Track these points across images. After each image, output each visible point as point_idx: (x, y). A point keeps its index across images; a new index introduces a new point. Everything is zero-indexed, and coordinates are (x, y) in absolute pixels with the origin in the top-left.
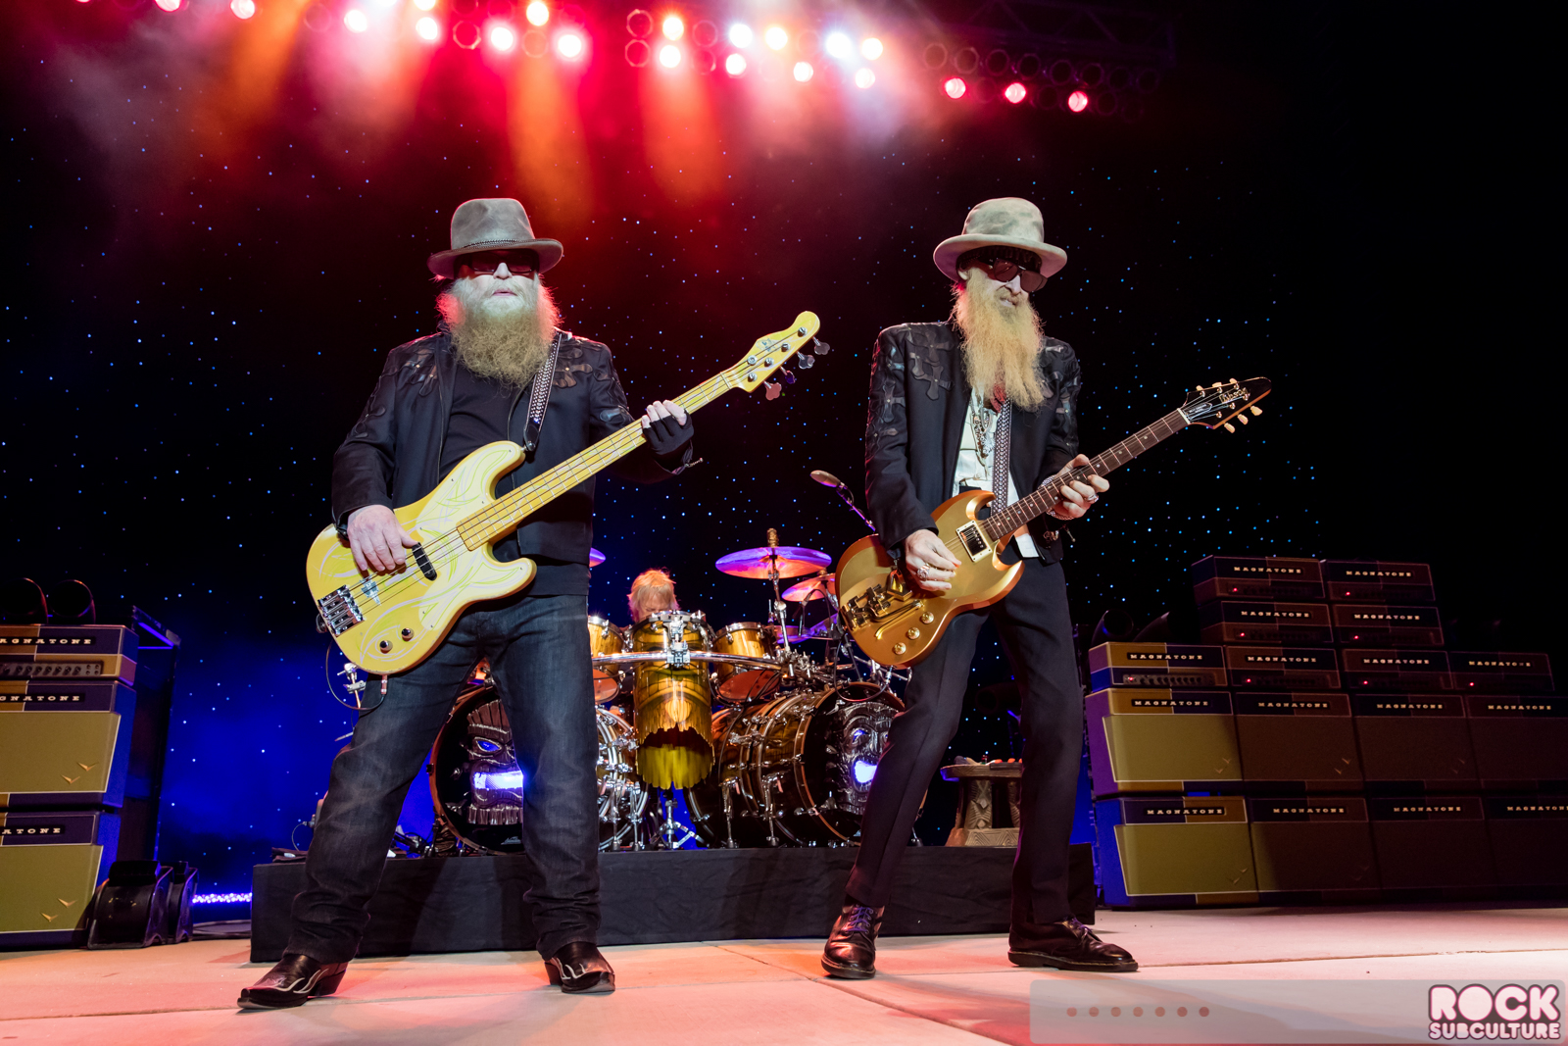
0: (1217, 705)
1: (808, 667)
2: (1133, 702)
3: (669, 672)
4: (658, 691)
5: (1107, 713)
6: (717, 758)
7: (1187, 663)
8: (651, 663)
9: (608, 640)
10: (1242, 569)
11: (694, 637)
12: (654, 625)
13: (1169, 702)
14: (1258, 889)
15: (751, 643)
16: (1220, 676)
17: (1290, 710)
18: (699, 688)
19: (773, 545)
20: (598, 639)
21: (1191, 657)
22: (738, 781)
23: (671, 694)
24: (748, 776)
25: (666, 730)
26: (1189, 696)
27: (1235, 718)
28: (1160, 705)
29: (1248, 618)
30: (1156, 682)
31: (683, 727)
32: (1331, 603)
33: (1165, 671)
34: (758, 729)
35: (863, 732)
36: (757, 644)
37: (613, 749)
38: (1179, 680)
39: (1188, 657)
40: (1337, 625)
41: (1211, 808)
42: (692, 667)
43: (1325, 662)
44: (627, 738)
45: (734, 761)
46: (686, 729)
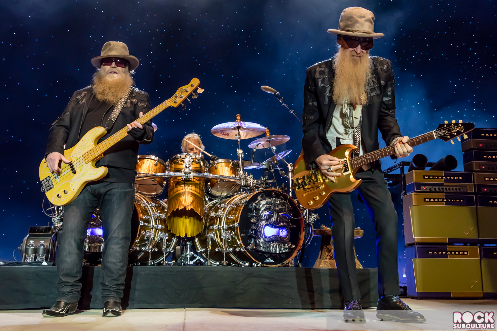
1: (251, 180)
3: (183, 182)
4: (178, 191)
8: (175, 178)
9: (158, 167)
11: (198, 165)
12: (179, 160)
15: (227, 169)
18: (198, 190)
19: (238, 121)
20: (152, 166)
22: (214, 234)
23: (184, 193)
24: (218, 232)
25: (180, 209)
31: (188, 208)
34: (223, 211)
35: (270, 213)
36: (229, 169)
37: (153, 218)
42: (195, 180)
44: (160, 213)
45: (213, 225)
46: (190, 209)
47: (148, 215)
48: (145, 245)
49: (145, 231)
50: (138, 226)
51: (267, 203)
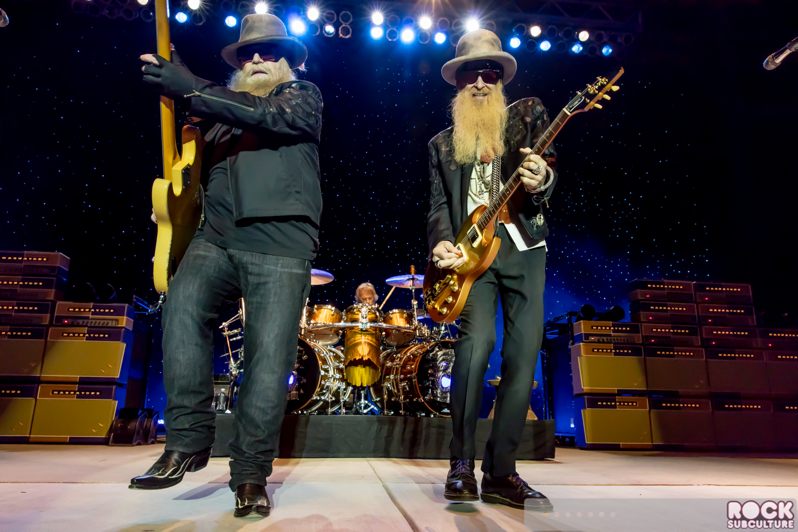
0: (636, 352)
1: (426, 331)
2: (593, 350)
3: (360, 332)
4: (355, 341)
5: (580, 355)
6: (382, 372)
7: (622, 331)
8: (352, 328)
9: (334, 316)
10: (652, 286)
11: (373, 316)
12: (355, 310)
13: (611, 350)
14: (652, 442)
15: (401, 319)
16: (638, 338)
17: (673, 356)
18: (374, 340)
19: (413, 274)
20: (329, 316)
21: (624, 329)
22: (390, 384)
23: (361, 342)
24: (394, 382)
25: (357, 359)
26: (621, 348)
27: (645, 359)
28: (607, 351)
29: (654, 310)
30: (605, 340)
31: (366, 358)
32: (697, 303)
33: (610, 335)
34: (399, 360)
35: (447, 364)
36: (403, 320)
37: (331, 367)
38: (617, 339)
39: (622, 329)
40: (700, 315)
41: (630, 402)
42: (371, 330)
43: (693, 332)
44: (338, 363)
45: (389, 374)
46: (367, 359)
47: (327, 364)
48: (324, 394)
49: (325, 381)
50: (319, 376)
51: (444, 354)
